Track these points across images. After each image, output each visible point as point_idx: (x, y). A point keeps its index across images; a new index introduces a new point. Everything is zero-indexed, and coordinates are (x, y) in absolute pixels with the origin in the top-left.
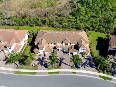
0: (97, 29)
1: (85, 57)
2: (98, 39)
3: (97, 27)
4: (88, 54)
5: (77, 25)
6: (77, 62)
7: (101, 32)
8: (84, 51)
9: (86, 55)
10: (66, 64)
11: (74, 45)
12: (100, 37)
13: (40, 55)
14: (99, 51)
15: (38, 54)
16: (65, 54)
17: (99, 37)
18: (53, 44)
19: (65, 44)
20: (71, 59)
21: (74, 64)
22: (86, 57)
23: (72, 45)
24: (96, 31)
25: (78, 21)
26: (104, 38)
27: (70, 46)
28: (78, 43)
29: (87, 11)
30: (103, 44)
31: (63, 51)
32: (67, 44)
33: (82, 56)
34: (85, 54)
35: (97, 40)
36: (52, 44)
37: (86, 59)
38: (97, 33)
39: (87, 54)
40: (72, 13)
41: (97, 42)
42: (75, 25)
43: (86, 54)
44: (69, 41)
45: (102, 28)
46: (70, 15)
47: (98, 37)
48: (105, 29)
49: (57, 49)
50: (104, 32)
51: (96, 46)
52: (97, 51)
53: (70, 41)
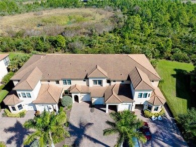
0: (170, 55)
1: (151, 118)
2: (175, 73)
3: (169, 50)
4: (160, 107)
5: (124, 47)
6: (129, 135)
7: (178, 61)
8: (148, 99)
9: (153, 111)
10: (96, 141)
11: (118, 83)
12: (181, 70)
13: (22, 115)
14: (186, 101)
15: (18, 111)
16: (95, 109)
17: (177, 68)
18: (61, 82)
19: (95, 82)
20: (108, 123)
21: (119, 142)
22: (153, 117)
23: (113, 83)
24: (168, 59)
25: (128, 42)
26: (188, 71)
27: (108, 89)
28: (129, 79)
29: (144, 25)
30: (192, 82)
31: (90, 102)
32: (100, 83)
33: (143, 114)
34: (150, 108)
35: (173, 75)
36: (58, 82)
37: (154, 122)
38: (170, 61)
39: (156, 109)
40: (115, 30)
41: (175, 79)
42: (121, 48)
43: (154, 108)
44: (106, 74)
45: (181, 53)
46: (110, 32)
47: (175, 70)
48: (186, 55)
49: (73, 95)
50: (185, 60)
51: (175, 88)
52: (181, 100)
53: (108, 74)
